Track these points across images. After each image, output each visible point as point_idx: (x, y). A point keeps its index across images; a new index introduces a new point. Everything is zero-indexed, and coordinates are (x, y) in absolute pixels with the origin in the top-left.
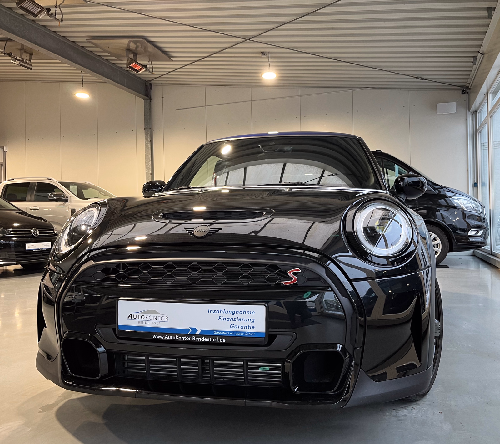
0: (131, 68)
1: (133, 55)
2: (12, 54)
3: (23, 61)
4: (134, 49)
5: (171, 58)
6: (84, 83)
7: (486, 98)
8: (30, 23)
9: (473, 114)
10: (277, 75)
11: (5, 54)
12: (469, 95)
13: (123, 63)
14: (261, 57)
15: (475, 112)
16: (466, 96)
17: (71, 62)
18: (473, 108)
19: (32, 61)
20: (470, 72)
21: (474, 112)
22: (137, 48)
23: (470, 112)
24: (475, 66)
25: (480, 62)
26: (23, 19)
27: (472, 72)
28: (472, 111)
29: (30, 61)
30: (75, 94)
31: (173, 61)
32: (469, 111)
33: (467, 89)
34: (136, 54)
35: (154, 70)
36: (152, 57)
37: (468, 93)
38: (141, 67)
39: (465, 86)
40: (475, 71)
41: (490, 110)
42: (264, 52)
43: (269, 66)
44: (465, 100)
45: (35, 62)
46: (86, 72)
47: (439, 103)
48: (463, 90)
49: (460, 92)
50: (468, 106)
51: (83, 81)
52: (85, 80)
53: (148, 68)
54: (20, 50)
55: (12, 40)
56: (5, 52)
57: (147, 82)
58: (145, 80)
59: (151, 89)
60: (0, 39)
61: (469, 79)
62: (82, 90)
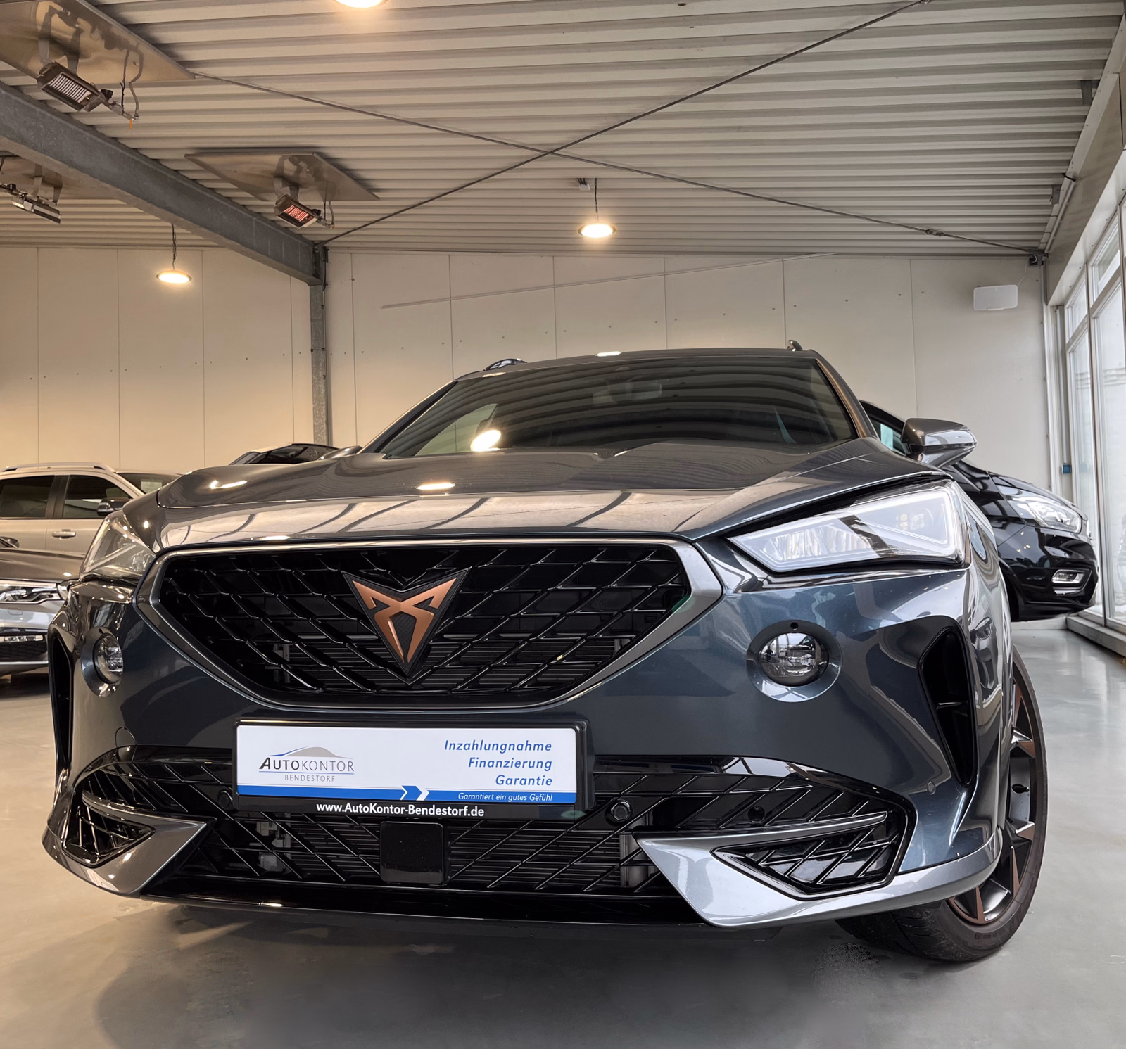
0: (286, 216)
1: (288, 188)
2: (14, 186)
3: (38, 202)
4: (292, 174)
6: (177, 248)
7: (1084, 276)
8: (59, 120)
9: (1056, 311)
10: (614, 230)
12: (1045, 268)
13: (268, 205)
14: (578, 190)
15: (1060, 307)
16: (1037, 271)
17: (150, 205)
18: (1055, 298)
19: (59, 202)
20: (1047, 218)
21: (1057, 306)
22: (299, 171)
23: (1049, 307)
24: (1056, 205)
25: (1068, 196)
26: (43, 112)
27: (1051, 218)
28: (1054, 304)
29: (55, 201)
30: (157, 276)
31: (378, 199)
32: (1047, 304)
33: (1040, 255)
34: (295, 185)
35: (336, 219)
36: (331, 193)
37: (1042, 264)
38: (307, 215)
39: (1036, 248)
40: (1057, 216)
41: (1095, 303)
42: (584, 178)
43: (595, 209)
44: (1037, 281)
45: (66, 204)
46: (180, 226)
47: (979, 286)
48: (1031, 257)
49: (1026, 261)
50: (1043, 293)
51: (174, 243)
52: (177, 243)
53: (322, 215)
54: (33, 177)
55: (15, 156)
56: (1, 184)
57: (316, 244)
58: (313, 241)
59: (326, 260)
61: (1045, 233)
62: (173, 267)
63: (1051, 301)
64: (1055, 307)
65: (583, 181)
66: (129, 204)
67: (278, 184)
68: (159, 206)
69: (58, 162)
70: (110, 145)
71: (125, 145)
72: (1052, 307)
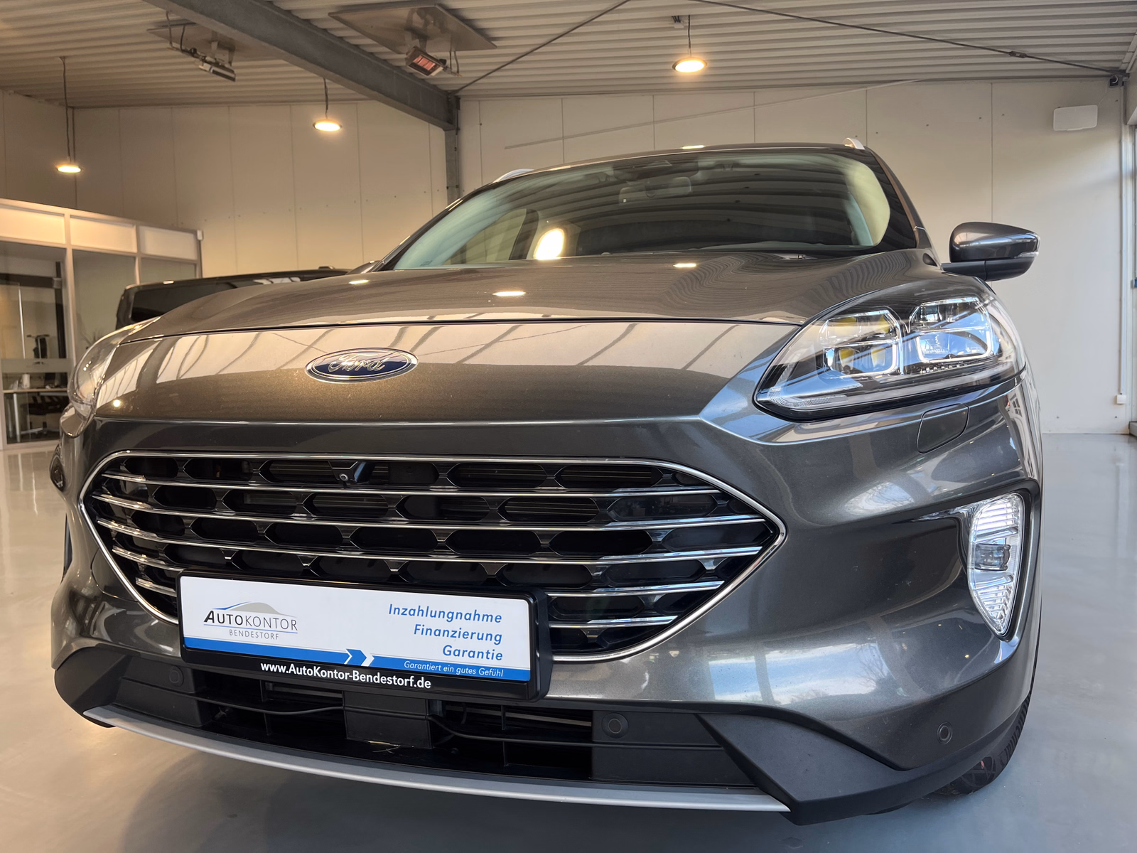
0: (415, 66)
1: (418, 40)
2: (195, 50)
3: (216, 64)
4: (421, 26)
5: (494, 42)
6: (329, 102)
9: (1134, 131)
10: (706, 64)
11: (183, 51)
12: (1125, 89)
13: (400, 59)
14: (672, 29)
16: (1118, 91)
17: (303, 61)
18: (1134, 118)
19: (233, 64)
20: (1131, 37)
21: (1136, 126)
22: (427, 23)
23: (1128, 126)
27: (1135, 36)
28: (1133, 124)
29: (230, 63)
30: (314, 125)
32: (1126, 124)
33: (1121, 76)
34: (422, 36)
35: (460, 69)
36: (460, 43)
37: (1123, 85)
38: (434, 64)
39: (1118, 68)
42: (678, 16)
43: (688, 46)
44: (1117, 101)
45: (240, 66)
46: (331, 80)
47: (1059, 107)
48: (1112, 77)
49: (1107, 81)
50: (1122, 113)
51: (327, 98)
52: (329, 97)
53: (448, 62)
54: (210, 42)
55: (194, 24)
56: (183, 48)
57: (449, 94)
58: (446, 91)
59: (458, 107)
60: (172, 23)
61: (1127, 54)
62: (326, 116)
63: (1130, 121)
64: (1134, 127)
65: (677, 19)
67: (408, 37)
68: (313, 63)
72: (1131, 126)
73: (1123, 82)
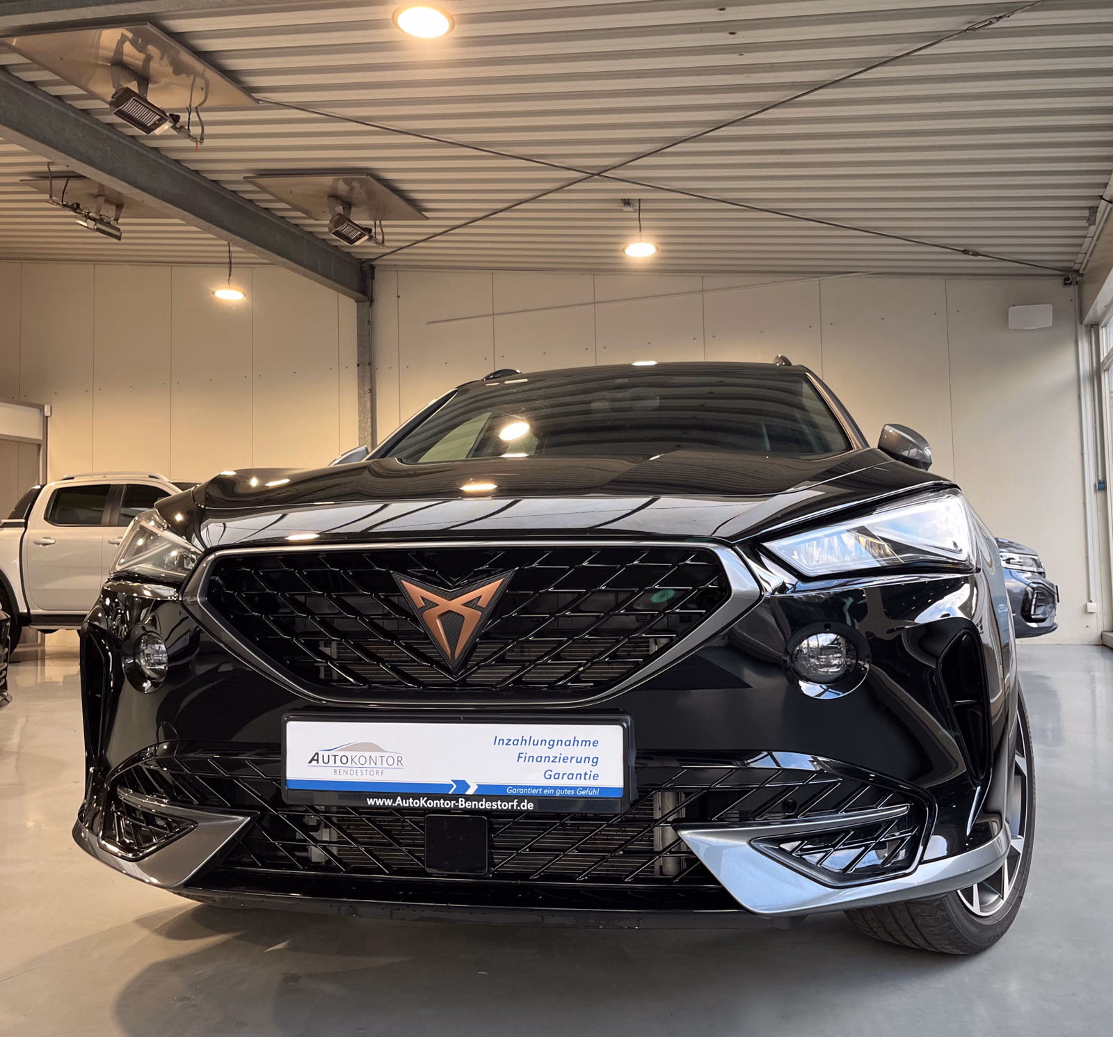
0: (337, 233)
1: (341, 207)
2: (78, 205)
3: (101, 221)
4: (344, 194)
5: (424, 213)
6: (233, 265)
8: (125, 142)
9: (1090, 330)
10: (658, 249)
11: (64, 206)
12: (1080, 289)
13: (322, 225)
14: (622, 211)
15: (1094, 328)
16: (1072, 290)
17: (209, 224)
18: (1089, 317)
19: (120, 221)
20: (1083, 240)
21: (1092, 326)
22: (351, 192)
23: (1084, 326)
24: (1092, 227)
25: (1104, 219)
26: (110, 134)
27: (1086, 239)
28: (1090, 324)
29: (116, 220)
30: (213, 293)
32: (1082, 324)
33: (1074, 276)
34: (348, 205)
35: (386, 237)
36: (381, 212)
37: (1077, 284)
38: (359, 233)
39: (1071, 268)
40: (1093, 238)
42: (628, 200)
43: (639, 228)
44: (1071, 300)
45: (126, 223)
46: (236, 244)
47: (1014, 306)
48: (1065, 277)
49: (1061, 281)
50: (1078, 313)
51: (230, 261)
52: (233, 261)
53: (373, 234)
54: (96, 196)
55: (81, 177)
56: (64, 203)
57: (364, 262)
58: (360, 259)
59: (373, 278)
60: (53, 175)
61: (1080, 255)
62: (229, 283)
63: (1086, 321)
64: (1089, 327)
65: (627, 202)
66: (188, 224)
67: (332, 204)
68: (217, 226)
69: (123, 183)
70: (173, 167)
71: (186, 167)
72: (1086, 326)
73: (1077, 282)
